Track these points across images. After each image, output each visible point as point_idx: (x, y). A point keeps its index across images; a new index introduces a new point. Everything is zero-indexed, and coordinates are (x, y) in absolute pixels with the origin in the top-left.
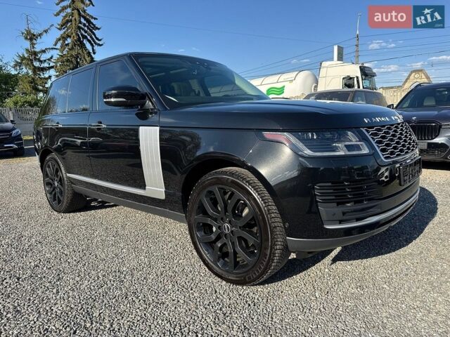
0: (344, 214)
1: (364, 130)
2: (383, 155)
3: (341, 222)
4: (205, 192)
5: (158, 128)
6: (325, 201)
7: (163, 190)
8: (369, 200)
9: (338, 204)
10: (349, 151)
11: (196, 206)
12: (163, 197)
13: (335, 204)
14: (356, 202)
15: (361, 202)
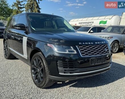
0: (65, 70)
1: (77, 46)
2: (82, 55)
3: (65, 73)
4: (34, 59)
5: (27, 38)
6: (60, 66)
7: (27, 56)
8: (75, 68)
9: (64, 67)
10: (69, 52)
11: (32, 62)
12: (27, 58)
13: (63, 67)
14: (70, 68)
15: (73, 68)
